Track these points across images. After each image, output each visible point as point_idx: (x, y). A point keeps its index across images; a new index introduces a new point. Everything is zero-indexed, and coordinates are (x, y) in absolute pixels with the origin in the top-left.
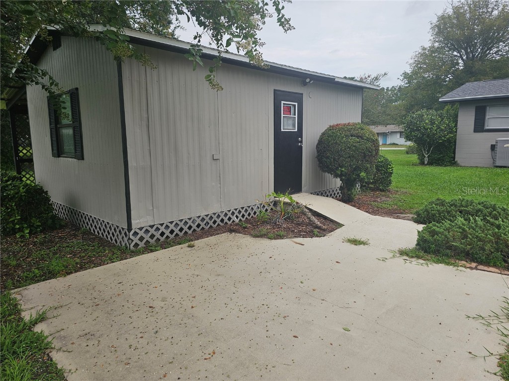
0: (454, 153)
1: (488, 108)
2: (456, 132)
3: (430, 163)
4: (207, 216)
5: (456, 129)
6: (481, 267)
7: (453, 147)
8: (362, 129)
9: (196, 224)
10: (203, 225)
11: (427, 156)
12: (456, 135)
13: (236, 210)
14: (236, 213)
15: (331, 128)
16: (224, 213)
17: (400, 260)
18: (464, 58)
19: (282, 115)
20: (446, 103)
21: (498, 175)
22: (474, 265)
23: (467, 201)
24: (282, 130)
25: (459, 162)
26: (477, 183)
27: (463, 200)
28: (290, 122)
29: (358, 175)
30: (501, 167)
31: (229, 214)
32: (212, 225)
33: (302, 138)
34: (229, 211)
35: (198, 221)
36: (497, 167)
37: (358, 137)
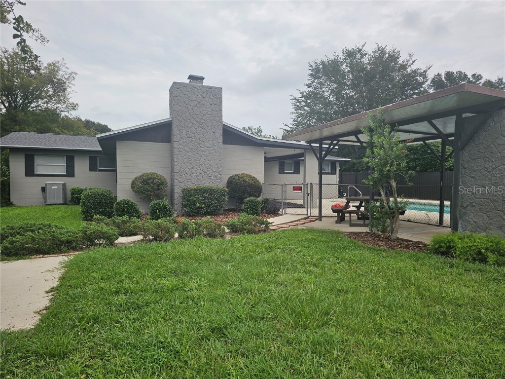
0: (9, 195)
1: (35, 156)
2: (9, 175)
5: (9, 173)
6: (45, 256)
7: (8, 189)
12: (9, 178)
18: (7, 105)
21: (49, 210)
22: (41, 256)
23: (31, 224)
25: (14, 203)
26: (34, 216)
27: (28, 223)
30: (51, 205)
36: (48, 205)
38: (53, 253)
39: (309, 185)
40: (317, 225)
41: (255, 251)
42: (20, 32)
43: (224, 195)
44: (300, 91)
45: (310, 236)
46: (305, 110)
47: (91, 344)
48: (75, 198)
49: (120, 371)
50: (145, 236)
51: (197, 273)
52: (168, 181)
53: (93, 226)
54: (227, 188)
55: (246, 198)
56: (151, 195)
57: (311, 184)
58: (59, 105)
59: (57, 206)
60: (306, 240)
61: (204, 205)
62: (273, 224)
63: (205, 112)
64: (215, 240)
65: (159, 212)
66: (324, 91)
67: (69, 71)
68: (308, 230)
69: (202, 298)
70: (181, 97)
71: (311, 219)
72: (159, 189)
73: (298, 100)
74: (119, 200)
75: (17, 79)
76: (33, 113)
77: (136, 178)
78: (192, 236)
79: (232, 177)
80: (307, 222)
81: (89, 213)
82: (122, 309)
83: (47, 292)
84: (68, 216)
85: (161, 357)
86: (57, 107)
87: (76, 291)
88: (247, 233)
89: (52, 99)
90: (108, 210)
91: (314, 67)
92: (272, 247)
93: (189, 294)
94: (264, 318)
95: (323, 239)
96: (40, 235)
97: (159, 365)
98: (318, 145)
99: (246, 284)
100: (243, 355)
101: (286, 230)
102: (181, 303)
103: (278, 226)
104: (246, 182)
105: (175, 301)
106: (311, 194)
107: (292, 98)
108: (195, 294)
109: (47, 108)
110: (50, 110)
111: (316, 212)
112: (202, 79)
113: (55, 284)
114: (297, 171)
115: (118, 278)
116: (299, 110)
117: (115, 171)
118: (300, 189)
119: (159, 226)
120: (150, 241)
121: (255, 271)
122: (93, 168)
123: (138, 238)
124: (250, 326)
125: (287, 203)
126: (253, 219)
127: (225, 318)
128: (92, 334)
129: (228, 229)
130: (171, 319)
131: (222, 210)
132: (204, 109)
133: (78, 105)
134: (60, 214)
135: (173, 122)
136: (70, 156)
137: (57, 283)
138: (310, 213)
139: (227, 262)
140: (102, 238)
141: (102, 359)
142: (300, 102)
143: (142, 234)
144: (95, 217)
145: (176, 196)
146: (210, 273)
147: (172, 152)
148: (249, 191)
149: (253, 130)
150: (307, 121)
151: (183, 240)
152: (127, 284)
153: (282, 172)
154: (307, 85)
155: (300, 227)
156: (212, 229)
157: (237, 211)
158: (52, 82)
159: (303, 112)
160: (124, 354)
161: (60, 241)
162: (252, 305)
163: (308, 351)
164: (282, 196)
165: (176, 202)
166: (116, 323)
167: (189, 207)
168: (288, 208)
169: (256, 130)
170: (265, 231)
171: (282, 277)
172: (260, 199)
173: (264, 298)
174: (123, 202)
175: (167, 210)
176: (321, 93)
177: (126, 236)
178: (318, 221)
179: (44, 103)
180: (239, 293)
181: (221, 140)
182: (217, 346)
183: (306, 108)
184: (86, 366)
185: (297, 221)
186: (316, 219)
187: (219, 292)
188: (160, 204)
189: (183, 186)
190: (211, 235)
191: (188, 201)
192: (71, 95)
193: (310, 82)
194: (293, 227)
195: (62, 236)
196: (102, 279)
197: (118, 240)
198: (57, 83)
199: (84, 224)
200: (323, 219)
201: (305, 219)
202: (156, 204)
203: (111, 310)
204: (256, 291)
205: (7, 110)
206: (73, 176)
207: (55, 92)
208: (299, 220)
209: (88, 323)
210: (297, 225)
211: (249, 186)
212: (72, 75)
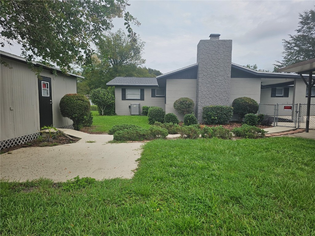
0: (115, 110)
1: (126, 90)
2: (115, 100)
3: (105, 114)
4: (8, 140)
5: (115, 98)
6: (133, 142)
7: (114, 107)
8: (83, 97)
9: (3, 145)
10: (6, 145)
11: (103, 111)
13: (22, 137)
14: (23, 139)
15: (67, 96)
16: (17, 139)
17: (110, 144)
18: (113, 63)
19: (42, 88)
20: (109, 86)
21: (133, 118)
22: (131, 141)
23: (126, 125)
24: (43, 96)
25: (117, 113)
28: (46, 92)
29: (83, 117)
30: (133, 115)
31: (19, 139)
32: (11, 145)
33: (52, 100)
34: (19, 138)
35: (4, 143)
36: (132, 115)
37: (82, 100)
38: (137, 141)
39: (298, 105)
40: (304, 135)
41: (255, 150)
42: (127, 21)
43: (230, 112)
44: (291, 35)
45: (298, 143)
46: (295, 50)
47: (160, 192)
48: (145, 112)
49: (177, 211)
50: (182, 135)
51: (216, 160)
52: (195, 103)
53: (155, 127)
54: (233, 107)
55: (246, 114)
56: (184, 111)
57: (300, 104)
58: (137, 61)
59: (136, 116)
60: (297, 146)
61: (216, 118)
62: (268, 133)
63: (219, 58)
64: (225, 141)
65: (190, 121)
66: (312, 34)
67: (142, 42)
68: (297, 138)
69: (222, 176)
70: (205, 49)
71: (299, 131)
72: (189, 107)
73: (289, 43)
74: (166, 113)
75: (117, 49)
76: (124, 66)
77: (176, 101)
78: (211, 137)
79: (236, 99)
80: (296, 133)
81: (152, 120)
82: (174, 175)
83: (136, 161)
84: (142, 121)
85: (200, 208)
86: (136, 63)
87: (150, 162)
88: (248, 137)
89: (133, 58)
90: (161, 119)
91: (304, 16)
92: (268, 149)
93: (213, 172)
94: (267, 196)
95: (311, 146)
96: (131, 130)
97: (200, 212)
98: (308, 75)
99: (252, 172)
100: (254, 218)
101: (279, 138)
102: (208, 177)
103: (271, 134)
104: (247, 103)
105: (204, 176)
106: (299, 112)
107: (284, 41)
108: (217, 173)
109: (131, 63)
110: (132, 64)
111: (303, 126)
112: (219, 35)
113: (139, 157)
114: (286, 95)
115: (170, 157)
116: (289, 50)
117: (165, 97)
118: (290, 108)
119: (191, 129)
120: (185, 138)
121: (257, 164)
122: (153, 96)
123: (179, 135)
124: (257, 200)
125: (279, 118)
126: (253, 129)
127: (239, 191)
128: (161, 187)
129: (234, 134)
130: (203, 186)
131: (228, 121)
132: (220, 55)
133: (145, 60)
134: (138, 120)
135: (199, 66)
136: (142, 89)
137: (140, 157)
138: (298, 126)
139: (235, 155)
140: (160, 134)
141: (167, 202)
142: (291, 44)
143: (180, 134)
144: (156, 122)
145: (199, 111)
146: (225, 161)
147: (198, 85)
148: (248, 109)
149: (251, 67)
150: (296, 57)
151: (205, 139)
152: (176, 161)
153: (273, 95)
154: (297, 31)
155: (290, 136)
156: (223, 133)
157: (239, 122)
158: (134, 49)
159: (292, 51)
160: (178, 201)
161: (140, 134)
162: (257, 186)
163: (306, 226)
164: (275, 113)
165: (199, 115)
166: (172, 183)
167: (207, 118)
168: (280, 122)
169: (253, 67)
170: (261, 137)
171: (279, 170)
172: (257, 115)
173: (267, 183)
174: (169, 114)
175: (194, 120)
176: (309, 35)
177: (172, 134)
178: (305, 132)
179: (129, 61)
180: (247, 177)
181: (230, 75)
182: (235, 209)
183: (295, 48)
184: (159, 204)
185: (287, 131)
186: (304, 131)
187: (233, 174)
188: (190, 117)
189: (204, 105)
190: (223, 137)
191: (207, 115)
192: (142, 55)
193: (300, 28)
194: (284, 135)
195: (141, 132)
196: (162, 157)
197: (168, 136)
198: (136, 49)
199: (151, 126)
200: (309, 131)
201: (294, 130)
202: (188, 116)
203: (169, 175)
204: (260, 177)
205: (113, 66)
206: (144, 100)
207: (135, 54)
208: (289, 131)
209: (158, 181)
210: (287, 134)
211: (249, 106)
212: (143, 44)
